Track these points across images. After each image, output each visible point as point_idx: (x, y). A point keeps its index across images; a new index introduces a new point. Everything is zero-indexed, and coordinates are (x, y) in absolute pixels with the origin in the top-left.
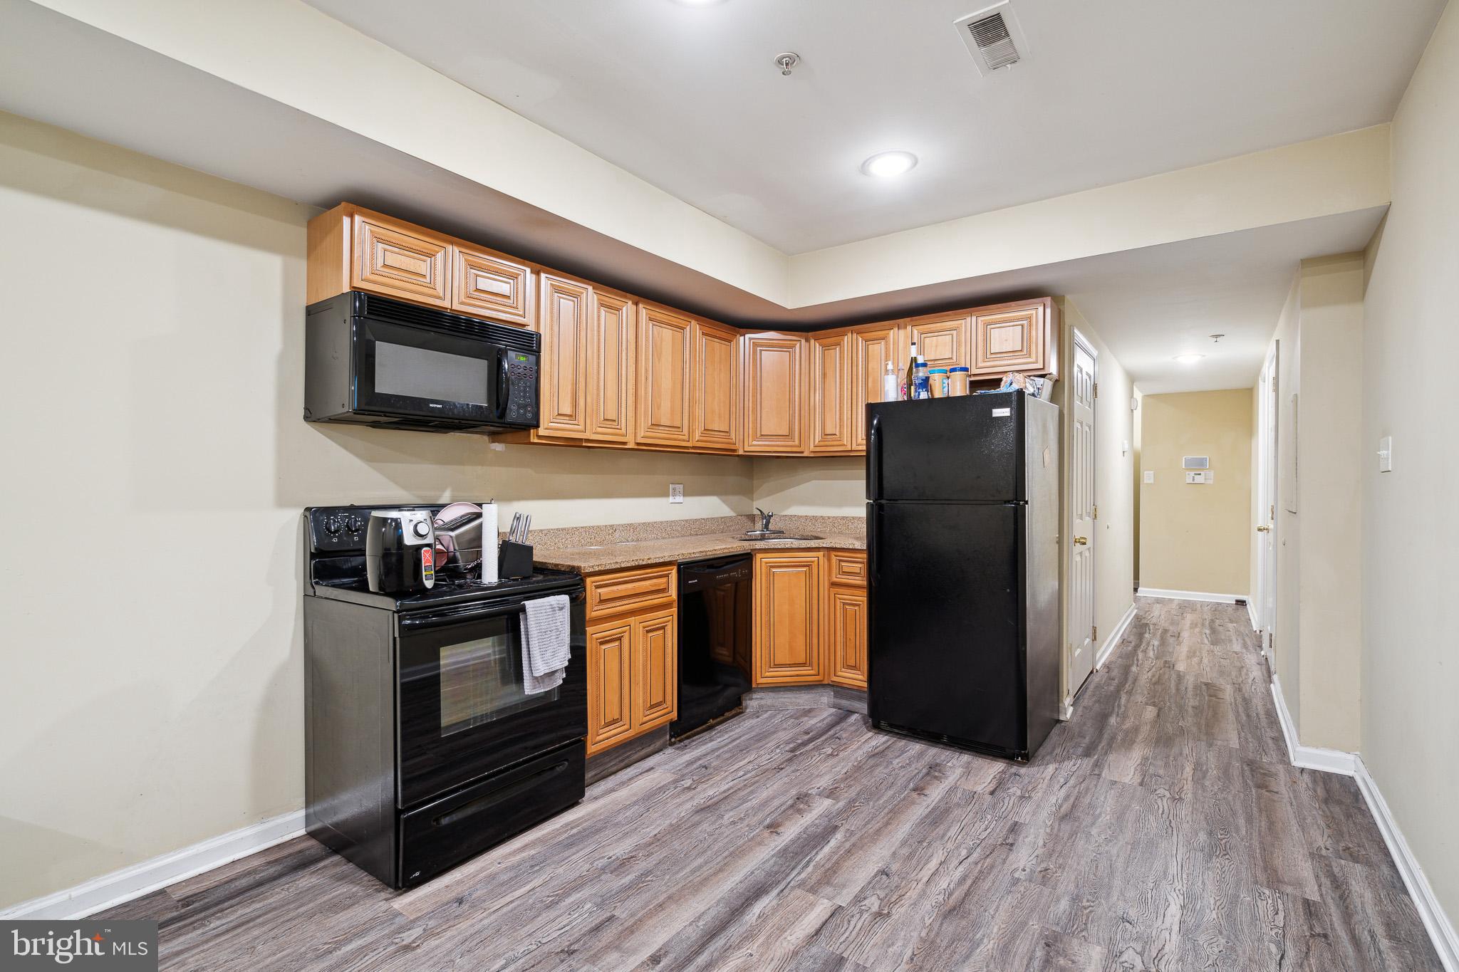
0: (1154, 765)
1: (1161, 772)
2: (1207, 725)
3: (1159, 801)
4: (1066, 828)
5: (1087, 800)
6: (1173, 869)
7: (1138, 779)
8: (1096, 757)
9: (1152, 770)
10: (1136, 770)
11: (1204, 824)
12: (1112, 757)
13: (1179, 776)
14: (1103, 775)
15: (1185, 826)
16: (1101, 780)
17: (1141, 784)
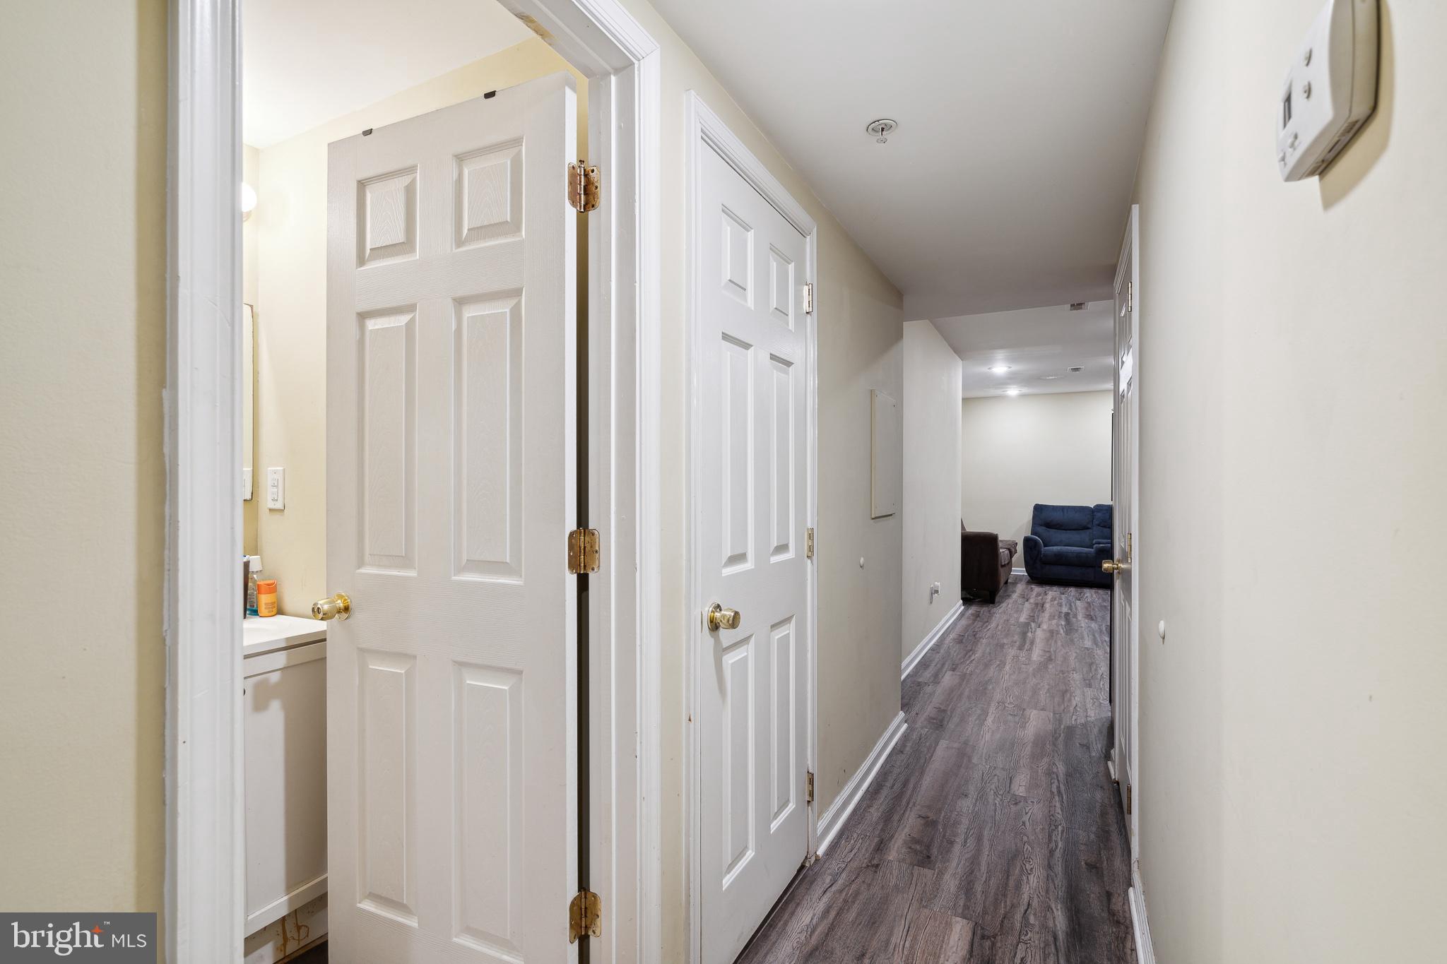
0: (1015, 722)
1: (1010, 717)
2: (959, 767)
3: (1012, 701)
4: (1062, 687)
5: (1057, 699)
6: (1007, 677)
7: (1027, 712)
8: (1062, 727)
9: (1017, 719)
10: (1029, 719)
11: (988, 692)
12: (1050, 727)
13: (997, 716)
14: (1052, 714)
15: (998, 691)
16: (1052, 710)
17: (1024, 710)
